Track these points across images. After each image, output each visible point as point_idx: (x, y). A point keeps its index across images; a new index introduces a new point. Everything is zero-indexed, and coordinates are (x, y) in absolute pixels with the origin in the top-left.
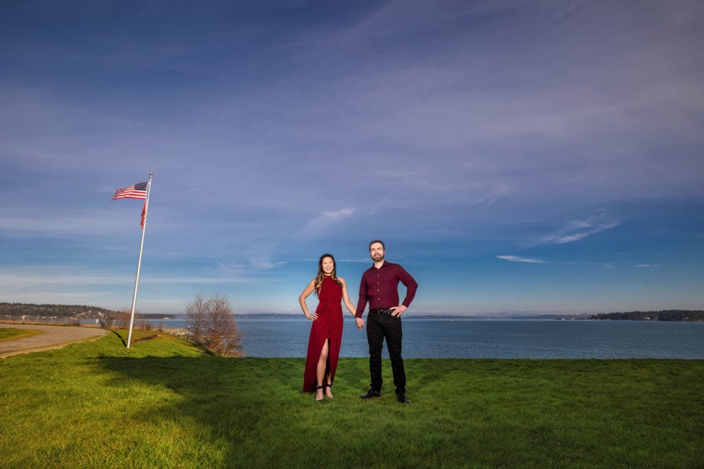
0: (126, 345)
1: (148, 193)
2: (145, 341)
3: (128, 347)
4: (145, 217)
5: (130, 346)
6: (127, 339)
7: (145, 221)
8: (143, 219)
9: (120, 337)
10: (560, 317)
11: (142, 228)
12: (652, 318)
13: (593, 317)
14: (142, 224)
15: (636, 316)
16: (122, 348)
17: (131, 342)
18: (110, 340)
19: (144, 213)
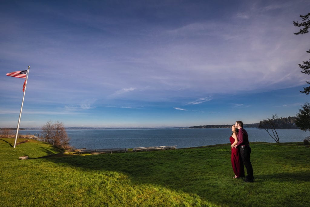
0: (13, 147)
1: (27, 75)
2: (22, 144)
3: (14, 147)
4: (25, 87)
5: (15, 147)
7: (25, 88)
8: (24, 88)
9: (7, 142)
10: (180, 128)
11: (24, 92)
12: (204, 128)
13: (189, 128)
14: (23, 90)
15: (200, 127)
16: (10, 149)
18: (2, 144)
19: (24, 85)
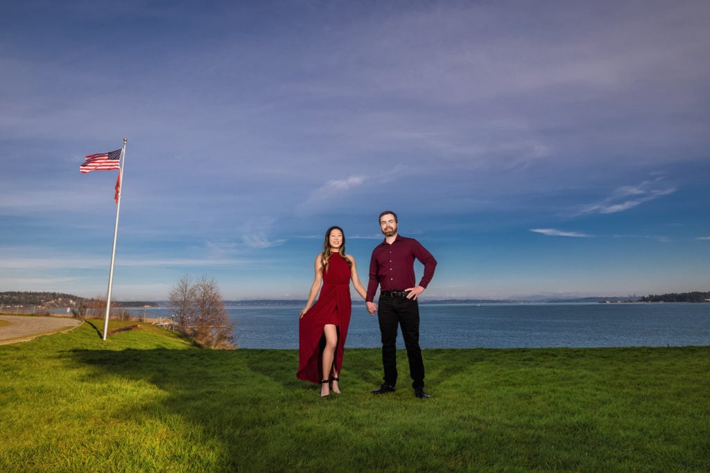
0: (102, 337)
1: (121, 162)
2: (122, 332)
3: (105, 339)
4: (120, 189)
5: (107, 338)
6: (103, 331)
7: (119, 194)
8: (117, 192)
9: (95, 327)
11: (117, 202)
13: (644, 299)
14: (116, 197)
16: (98, 340)
17: (108, 334)
18: (84, 331)
19: (118, 185)
